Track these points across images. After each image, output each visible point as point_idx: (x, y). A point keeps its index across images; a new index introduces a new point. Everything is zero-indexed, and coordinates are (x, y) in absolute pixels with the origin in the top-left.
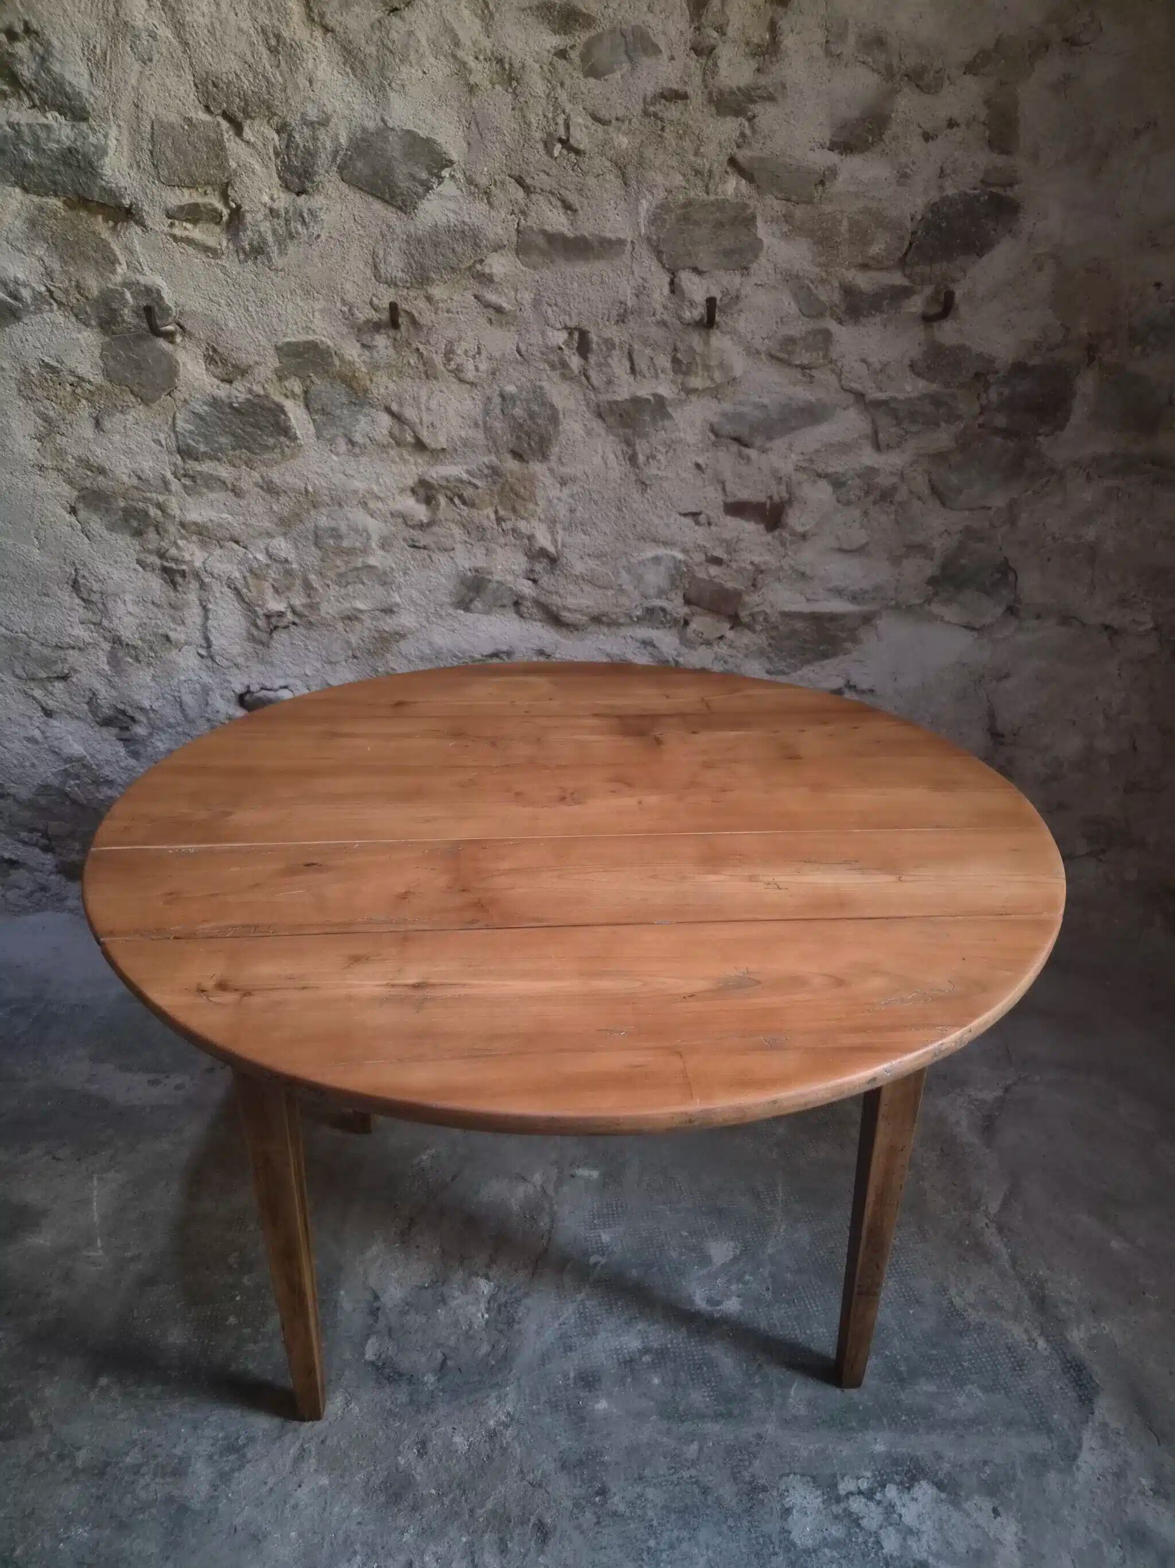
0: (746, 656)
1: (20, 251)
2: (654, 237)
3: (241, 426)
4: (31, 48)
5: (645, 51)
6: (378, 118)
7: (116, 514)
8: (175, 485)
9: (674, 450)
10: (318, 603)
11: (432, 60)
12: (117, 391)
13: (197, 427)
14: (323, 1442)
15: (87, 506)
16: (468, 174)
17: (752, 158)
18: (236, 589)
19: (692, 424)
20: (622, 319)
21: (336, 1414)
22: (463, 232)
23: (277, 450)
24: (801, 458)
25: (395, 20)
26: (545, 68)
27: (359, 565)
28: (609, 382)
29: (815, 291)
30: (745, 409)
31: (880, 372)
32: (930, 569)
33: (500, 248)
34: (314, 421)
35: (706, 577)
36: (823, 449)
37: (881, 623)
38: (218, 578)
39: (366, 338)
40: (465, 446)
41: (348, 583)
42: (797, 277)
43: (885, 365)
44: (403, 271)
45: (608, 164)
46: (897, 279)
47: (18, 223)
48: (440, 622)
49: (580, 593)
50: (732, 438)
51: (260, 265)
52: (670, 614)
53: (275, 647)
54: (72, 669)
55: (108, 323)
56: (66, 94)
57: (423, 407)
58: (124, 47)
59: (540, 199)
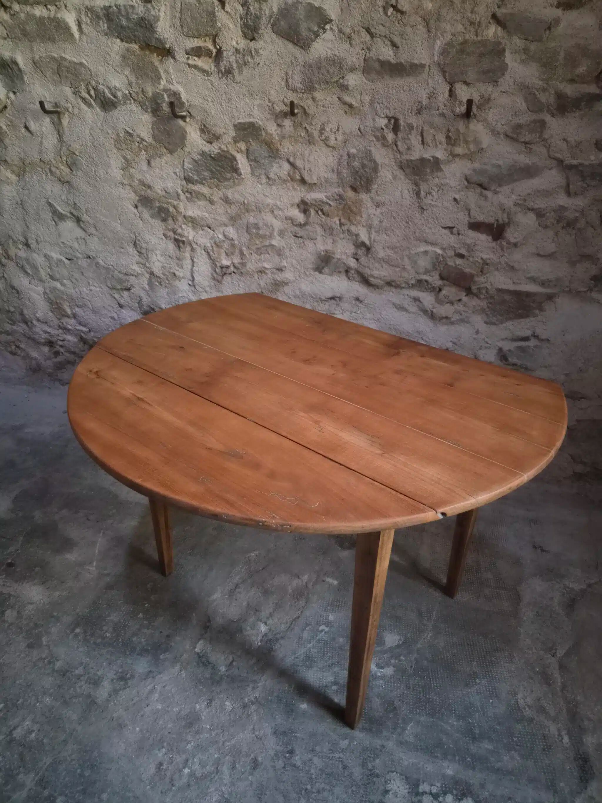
0: (473, 312)
1: (118, 72)
2: (442, 63)
3: (215, 167)
7: (154, 210)
8: (182, 196)
9: (442, 189)
10: (246, 263)
12: (158, 146)
13: (194, 167)
14: (164, 687)
15: (142, 204)
16: (339, 27)
17: (506, 14)
18: (208, 252)
19: (455, 175)
20: (419, 112)
21: (174, 674)
22: (334, 60)
23: (232, 181)
24: (518, 198)
27: (267, 244)
28: (409, 149)
29: (538, 96)
30: (488, 167)
31: (575, 147)
32: (594, 270)
33: (354, 70)
34: (250, 165)
35: (454, 266)
36: (533, 194)
37: (558, 300)
38: (200, 246)
39: (279, 121)
40: (326, 182)
41: (261, 253)
42: (528, 87)
43: (579, 144)
44: (301, 83)
45: (419, 19)
46: (593, 89)
47: (117, 58)
48: (306, 278)
49: (381, 268)
50: (478, 184)
51: (229, 80)
52: (431, 284)
53: (224, 284)
54: (132, 285)
55: (156, 111)
57: (306, 160)
59: (379, 41)
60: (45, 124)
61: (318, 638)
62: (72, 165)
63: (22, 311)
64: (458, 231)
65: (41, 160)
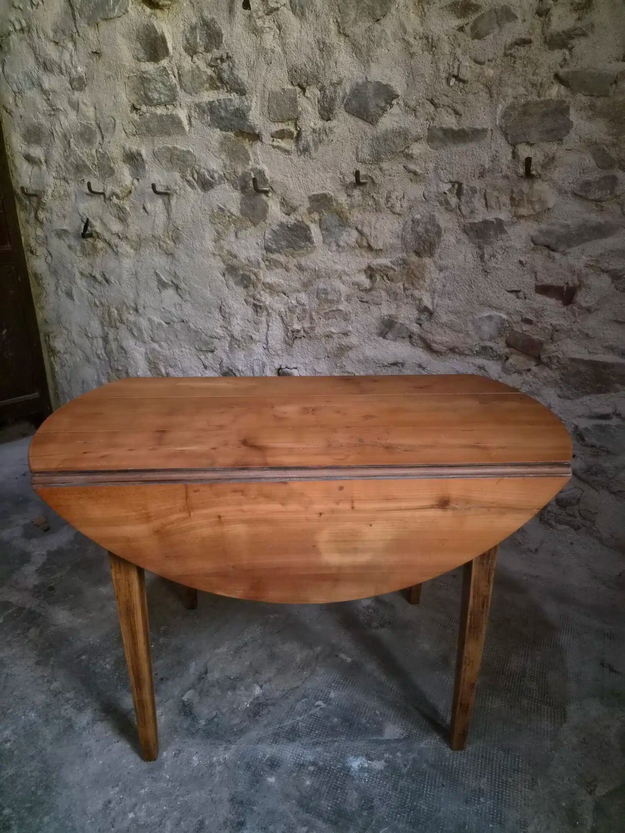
0: (545, 384)
1: (216, 157)
2: (504, 126)
3: (291, 236)
4: (229, 65)
5: (508, 20)
6: (364, 77)
7: (238, 277)
8: (263, 265)
9: (507, 252)
10: (315, 327)
11: (393, 43)
12: (244, 219)
13: (273, 236)
15: (229, 273)
16: (405, 101)
17: (568, 73)
18: (281, 317)
19: (520, 237)
20: (482, 175)
22: (400, 132)
23: (305, 249)
24: (589, 258)
25: (377, 25)
26: (451, 38)
27: (335, 309)
28: (472, 212)
29: (608, 152)
30: (555, 228)
33: (419, 139)
34: (323, 234)
35: (520, 331)
36: (606, 254)
38: (275, 311)
39: (350, 191)
40: (391, 248)
41: (329, 318)
42: (596, 143)
44: (369, 155)
45: (481, 86)
47: (217, 145)
48: (369, 343)
49: (443, 334)
50: (545, 246)
51: (306, 157)
52: (496, 352)
53: (295, 348)
54: (215, 348)
55: (243, 189)
56: (238, 84)
57: (372, 227)
58: (262, 59)
59: (442, 111)
60: (158, 205)
61: (311, 712)
62: (176, 239)
63: (127, 370)
64: (525, 295)
65: (153, 236)
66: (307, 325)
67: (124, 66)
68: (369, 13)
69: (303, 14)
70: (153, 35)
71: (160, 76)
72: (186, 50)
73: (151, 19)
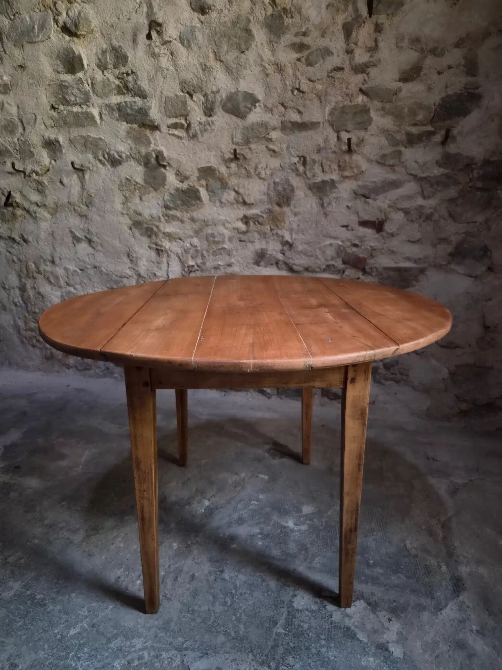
1: (124, 142)
2: (331, 120)
3: (185, 197)
4: (133, 78)
5: (328, 55)
6: (235, 88)
7: (143, 229)
8: (163, 219)
9: (339, 201)
10: (205, 262)
11: (254, 67)
12: (147, 187)
13: (171, 198)
15: (135, 227)
16: (265, 104)
17: (367, 88)
18: (179, 257)
19: (346, 190)
20: (319, 151)
22: (262, 124)
23: (196, 206)
24: (390, 202)
25: (243, 55)
26: (293, 65)
27: (220, 248)
28: (314, 176)
29: (395, 136)
30: (368, 184)
31: (423, 166)
32: (450, 249)
33: (275, 129)
34: (209, 195)
35: (350, 252)
36: (400, 198)
37: (429, 273)
38: (174, 253)
39: (228, 165)
40: (260, 202)
41: (216, 255)
42: (387, 131)
43: (425, 164)
44: (241, 140)
45: (314, 96)
46: (429, 128)
47: (124, 133)
48: (248, 270)
49: (300, 259)
50: (362, 195)
51: (195, 141)
52: (337, 268)
55: (147, 164)
56: (141, 91)
57: (246, 188)
58: (159, 74)
59: (290, 111)
60: (73, 179)
61: (249, 508)
62: (89, 204)
64: (352, 228)
65: (69, 202)
66: (199, 261)
67: (46, 77)
68: (237, 47)
69: (189, 45)
70: (71, 55)
71: (76, 84)
72: (98, 66)
73: (70, 44)
